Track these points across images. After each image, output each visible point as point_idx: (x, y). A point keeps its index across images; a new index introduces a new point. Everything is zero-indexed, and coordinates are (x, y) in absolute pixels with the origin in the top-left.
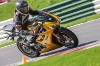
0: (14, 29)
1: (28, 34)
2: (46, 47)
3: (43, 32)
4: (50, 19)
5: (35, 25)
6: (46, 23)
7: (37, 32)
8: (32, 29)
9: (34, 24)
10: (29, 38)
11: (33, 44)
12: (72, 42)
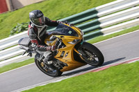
0: (30, 43)
1: (45, 50)
2: (67, 66)
3: (63, 48)
4: (70, 32)
5: (53, 40)
6: (66, 37)
7: (56, 47)
8: (50, 44)
9: (51, 37)
10: (46, 54)
11: (51, 62)
12: (97, 59)
